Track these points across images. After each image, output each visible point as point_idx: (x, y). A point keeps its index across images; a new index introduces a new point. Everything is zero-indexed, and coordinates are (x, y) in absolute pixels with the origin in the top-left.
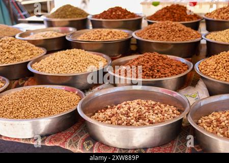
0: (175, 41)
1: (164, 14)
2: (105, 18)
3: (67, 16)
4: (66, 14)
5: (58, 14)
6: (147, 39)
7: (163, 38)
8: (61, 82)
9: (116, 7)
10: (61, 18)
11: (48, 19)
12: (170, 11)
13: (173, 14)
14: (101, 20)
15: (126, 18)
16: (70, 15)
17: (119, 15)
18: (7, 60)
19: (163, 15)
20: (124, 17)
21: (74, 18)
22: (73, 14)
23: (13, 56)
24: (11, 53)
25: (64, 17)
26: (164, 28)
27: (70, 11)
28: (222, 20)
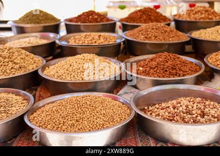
0: (172, 41)
1: (140, 16)
2: (83, 22)
3: (41, 21)
4: (39, 19)
5: (30, 20)
6: (144, 40)
7: (159, 39)
8: (86, 89)
9: (89, 11)
10: (34, 23)
11: (16, 24)
12: (145, 14)
13: (149, 17)
14: (79, 24)
15: (103, 21)
16: (43, 20)
17: (96, 18)
18: (12, 70)
19: (140, 18)
20: (102, 20)
21: (49, 23)
22: (46, 19)
23: (18, 66)
24: (15, 63)
25: (38, 23)
26: (157, 29)
27: (43, 16)
28: (195, 20)
